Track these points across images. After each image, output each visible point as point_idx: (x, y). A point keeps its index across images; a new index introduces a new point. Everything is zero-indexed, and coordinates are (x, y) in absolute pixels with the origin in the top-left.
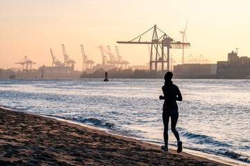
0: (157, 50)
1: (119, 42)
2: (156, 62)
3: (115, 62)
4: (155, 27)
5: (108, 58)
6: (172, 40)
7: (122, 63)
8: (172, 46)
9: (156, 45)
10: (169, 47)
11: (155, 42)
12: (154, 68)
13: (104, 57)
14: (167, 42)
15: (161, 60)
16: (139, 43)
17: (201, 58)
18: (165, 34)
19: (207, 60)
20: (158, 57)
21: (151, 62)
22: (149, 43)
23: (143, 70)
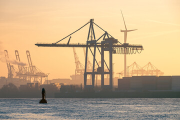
0: (94, 56)
1: (39, 45)
2: (93, 74)
3: (27, 74)
4: (91, 22)
5: (16, 68)
6: (116, 41)
7: (36, 76)
8: (117, 50)
9: (92, 49)
10: (112, 52)
11: (92, 44)
12: (89, 83)
13: (10, 67)
14: (109, 44)
15: (101, 71)
16: (68, 45)
17: (150, 68)
18: (106, 33)
19: (157, 71)
20: (96, 67)
21: (86, 74)
22: (83, 46)
23: (71, 86)
